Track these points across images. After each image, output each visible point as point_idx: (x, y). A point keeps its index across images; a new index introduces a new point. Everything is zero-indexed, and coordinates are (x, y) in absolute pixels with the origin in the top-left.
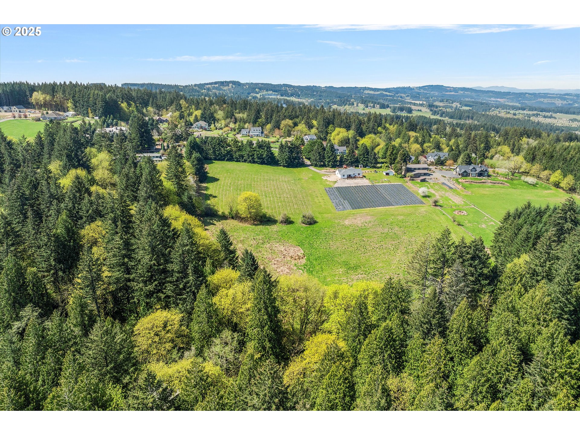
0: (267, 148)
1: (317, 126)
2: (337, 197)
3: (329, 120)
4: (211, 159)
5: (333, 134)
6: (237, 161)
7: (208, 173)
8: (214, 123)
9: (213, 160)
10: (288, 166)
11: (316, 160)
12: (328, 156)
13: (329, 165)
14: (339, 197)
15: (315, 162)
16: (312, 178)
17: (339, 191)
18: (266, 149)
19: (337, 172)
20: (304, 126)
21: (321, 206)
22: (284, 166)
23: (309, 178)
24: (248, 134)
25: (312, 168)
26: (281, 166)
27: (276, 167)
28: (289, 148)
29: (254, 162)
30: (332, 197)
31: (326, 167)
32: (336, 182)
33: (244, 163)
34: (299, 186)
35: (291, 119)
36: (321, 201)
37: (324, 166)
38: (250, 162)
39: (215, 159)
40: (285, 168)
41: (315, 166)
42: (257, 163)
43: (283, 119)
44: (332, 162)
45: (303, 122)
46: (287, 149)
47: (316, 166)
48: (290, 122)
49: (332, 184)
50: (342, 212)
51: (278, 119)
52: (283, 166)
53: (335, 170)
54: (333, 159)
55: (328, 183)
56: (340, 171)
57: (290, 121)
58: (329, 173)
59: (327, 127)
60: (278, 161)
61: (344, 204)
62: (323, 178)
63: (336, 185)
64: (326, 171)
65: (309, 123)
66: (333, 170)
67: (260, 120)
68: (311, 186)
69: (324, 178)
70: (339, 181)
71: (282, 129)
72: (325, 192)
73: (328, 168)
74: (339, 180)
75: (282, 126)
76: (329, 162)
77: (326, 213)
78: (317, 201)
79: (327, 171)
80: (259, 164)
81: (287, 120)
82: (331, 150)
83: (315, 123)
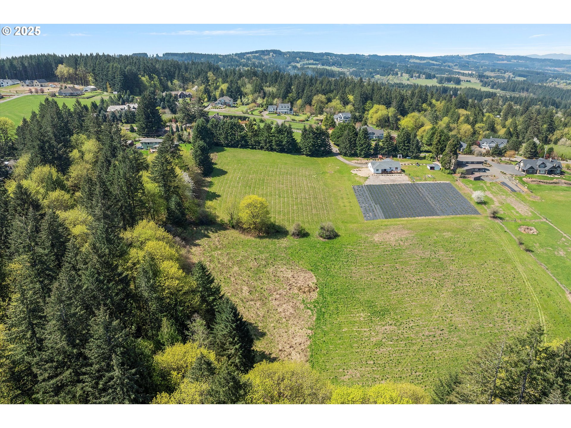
0: (288, 133)
1: (353, 102)
2: (367, 200)
3: (367, 96)
4: (222, 146)
5: (371, 112)
6: (252, 148)
7: (216, 164)
9: (225, 146)
10: (312, 155)
11: (345, 148)
12: (360, 143)
13: (361, 155)
14: (370, 200)
15: (344, 151)
16: (339, 171)
17: (370, 191)
18: (286, 134)
19: (370, 165)
20: (338, 101)
21: (346, 211)
22: (307, 155)
23: (335, 172)
25: (340, 158)
26: (303, 154)
27: (297, 157)
29: (272, 150)
30: (361, 199)
31: (358, 157)
32: (367, 178)
33: (260, 151)
34: (321, 183)
35: (325, 95)
36: (347, 204)
37: (355, 155)
38: (267, 149)
39: (228, 146)
40: (308, 157)
41: (344, 155)
42: (276, 151)
43: (315, 95)
44: (365, 151)
45: (337, 97)
46: (311, 134)
47: (345, 155)
48: (322, 97)
49: (362, 181)
50: (372, 221)
51: (310, 94)
52: (306, 155)
53: (367, 161)
54: (366, 147)
55: (357, 179)
56: (373, 164)
57: (323, 97)
58: (359, 165)
59: (364, 103)
60: (300, 148)
61: (375, 209)
62: (352, 171)
63: (368, 183)
64: (356, 161)
65: (344, 98)
66: (365, 161)
67: (290, 95)
68: (337, 183)
69: (354, 172)
70: (371, 177)
71: (314, 106)
72: (352, 191)
73: (359, 158)
74: (371, 176)
75: (314, 102)
76: (361, 150)
77: (351, 222)
78: (342, 205)
79: (359, 162)
80: (277, 152)
81: (320, 95)
82: (365, 137)
83: (351, 98)
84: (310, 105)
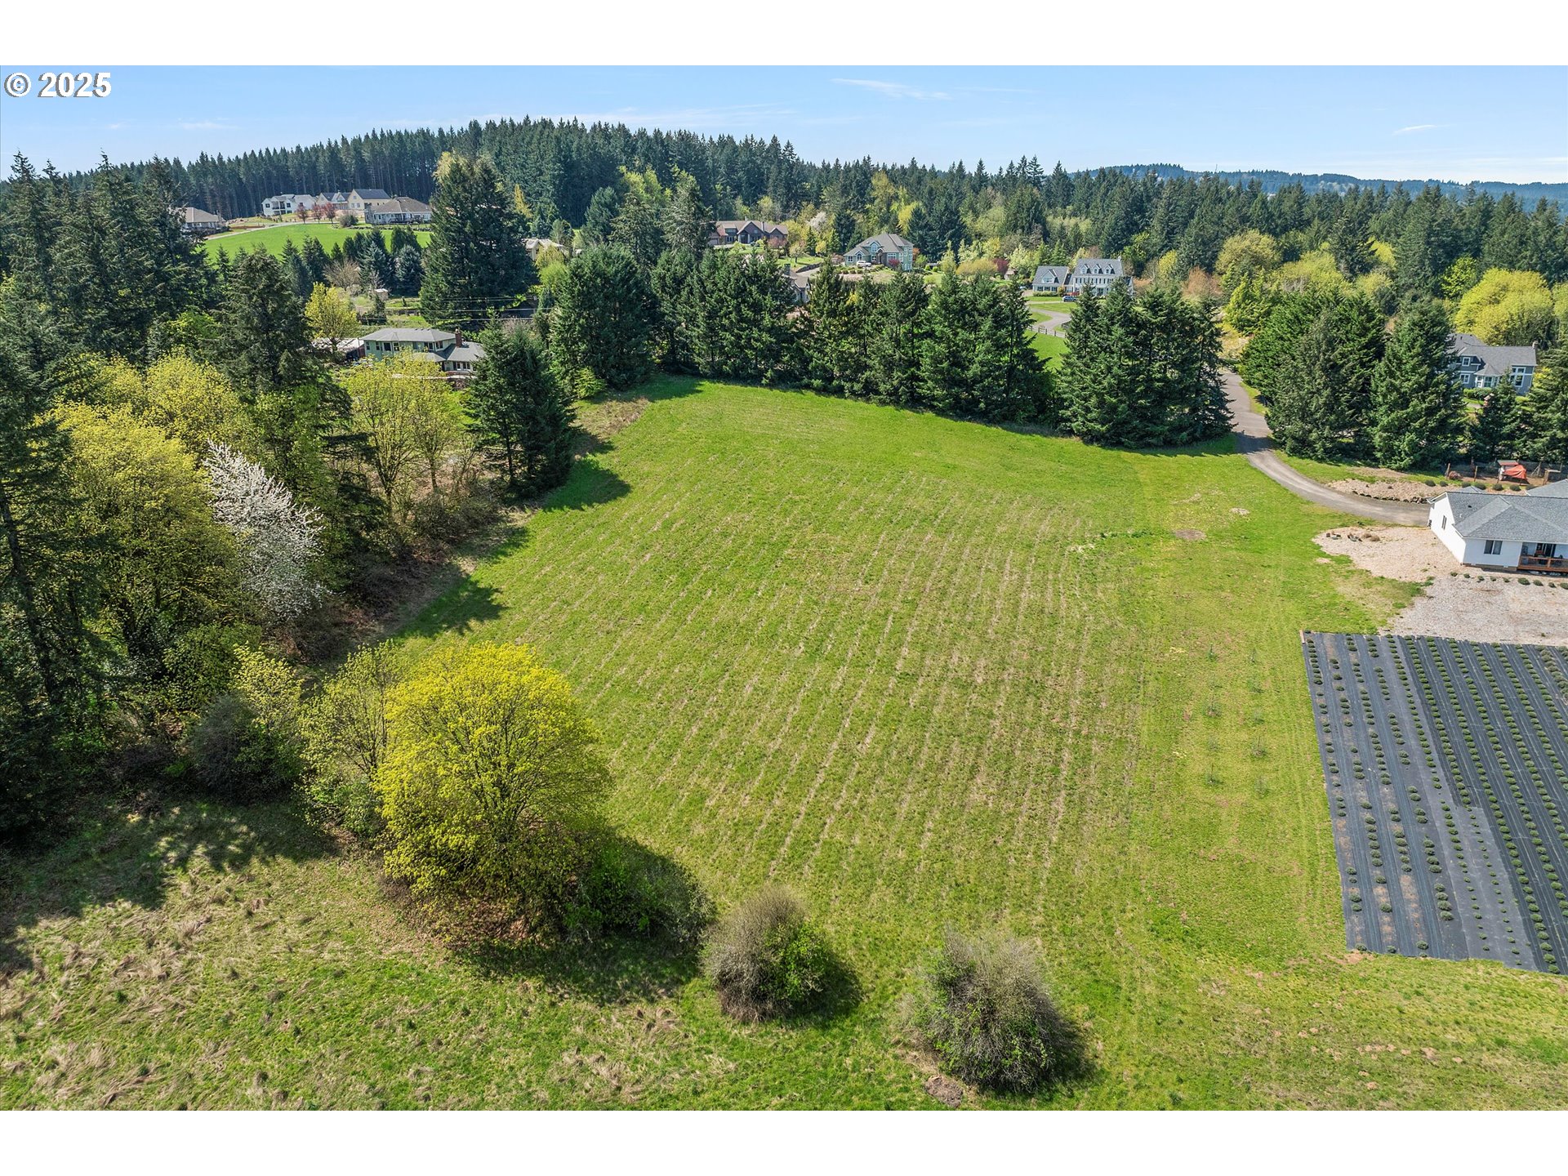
0: (998, 323)
1: (1393, 263)
2: (1392, 753)
3: (1456, 237)
4: (696, 374)
5: (1469, 299)
6: (824, 391)
7: (605, 448)
8: (955, 249)
9: (705, 377)
10: (1112, 440)
11: (1305, 414)
12: (1392, 388)
13: (1391, 453)
14: (1417, 759)
15: (1294, 427)
16: (1244, 536)
17: (1425, 685)
18: (987, 324)
19: (1442, 509)
20: (1328, 260)
21: (1210, 830)
22: (1090, 438)
23: (1219, 536)
24: (1061, 286)
25: (1274, 465)
26: (1070, 433)
27: (1030, 442)
28: (1131, 323)
29: (916, 402)
30: (1346, 739)
31: (1374, 462)
32: (1416, 590)
33: (861, 403)
34: (1107, 594)
35: (1275, 234)
36: (1236, 767)
37: (1359, 453)
38: (894, 399)
39: (718, 375)
40: (1095, 448)
41: (1294, 452)
42: (932, 408)
43: (1232, 232)
44: (1419, 433)
45: (1326, 245)
46: (1118, 331)
47: (1301, 447)
48: (1261, 243)
49: (1375, 605)
50: (1408, 970)
51: (1211, 230)
52: (1081, 435)
53: (1425, 490)
54: (1430, 412)
55: (1347, 590)
56: (1463, 510)
57: (1266, 239)
58: (1378, 510)
59: (1439, 268)
60: (1060, 403)
61: (1447, 851)
62: (1320, 540)
63: (1414, 622)
64: (1361, 487)
65: (1353, 249)
66: (1413, 486)
67: (1138, 238)
68: (1205, 604)
69: (1331, 547)
70: (1442, 588)
71: (1221, 274)
72: (1298, 669)
73: (1382, 472)
74: (1442, 579)
75: (1224, 257)
76: (1398, 429)
77: (1228, 942)
78: (1198, 766)
79: (1374, 490)
80: (941, 413)
81: (1253, 234)
82: (1426, 354)
83: (1384, 251)
84: (1210, 269)
